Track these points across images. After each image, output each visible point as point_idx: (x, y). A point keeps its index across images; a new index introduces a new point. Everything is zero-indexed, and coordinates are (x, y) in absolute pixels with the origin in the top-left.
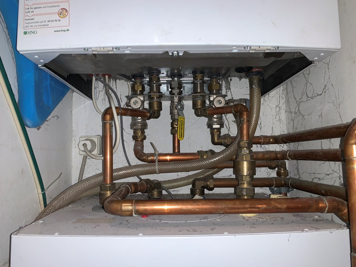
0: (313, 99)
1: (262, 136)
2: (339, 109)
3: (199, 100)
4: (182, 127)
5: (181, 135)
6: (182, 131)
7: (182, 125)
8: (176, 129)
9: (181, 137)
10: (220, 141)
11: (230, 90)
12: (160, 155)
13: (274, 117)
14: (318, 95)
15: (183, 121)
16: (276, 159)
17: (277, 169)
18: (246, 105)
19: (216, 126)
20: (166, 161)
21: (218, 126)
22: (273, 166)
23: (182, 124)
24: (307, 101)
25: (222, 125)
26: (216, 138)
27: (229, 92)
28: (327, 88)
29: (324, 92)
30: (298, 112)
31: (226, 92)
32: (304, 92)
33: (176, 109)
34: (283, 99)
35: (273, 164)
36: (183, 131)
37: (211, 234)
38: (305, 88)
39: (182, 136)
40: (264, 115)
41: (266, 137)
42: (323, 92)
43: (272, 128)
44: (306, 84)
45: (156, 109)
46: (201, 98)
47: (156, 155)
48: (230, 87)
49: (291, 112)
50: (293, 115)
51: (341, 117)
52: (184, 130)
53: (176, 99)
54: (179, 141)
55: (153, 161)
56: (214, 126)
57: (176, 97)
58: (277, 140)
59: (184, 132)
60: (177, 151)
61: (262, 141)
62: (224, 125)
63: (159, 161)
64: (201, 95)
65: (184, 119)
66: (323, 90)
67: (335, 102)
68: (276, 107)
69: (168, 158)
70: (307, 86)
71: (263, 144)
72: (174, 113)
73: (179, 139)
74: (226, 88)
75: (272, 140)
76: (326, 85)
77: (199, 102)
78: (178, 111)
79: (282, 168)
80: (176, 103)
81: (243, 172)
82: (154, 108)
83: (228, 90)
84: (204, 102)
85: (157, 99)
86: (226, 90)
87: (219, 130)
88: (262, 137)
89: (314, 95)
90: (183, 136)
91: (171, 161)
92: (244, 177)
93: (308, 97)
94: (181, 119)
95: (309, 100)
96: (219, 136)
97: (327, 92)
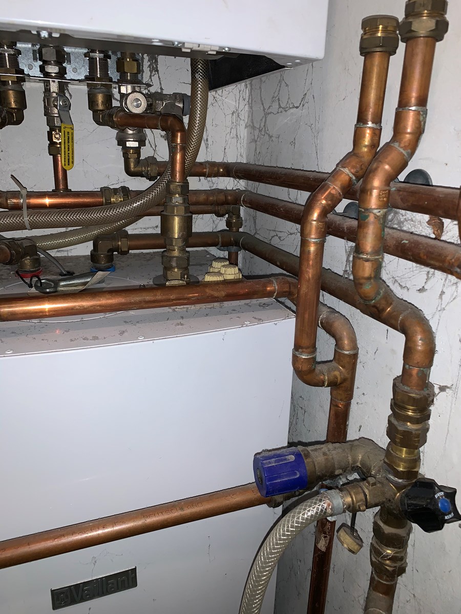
0: (286, 111)
1: (207, 162)
2: (317, 139)
3: (99, 93)
4: (69, 146)
5: (69, 159)
6: (69, 154)
7: (68, 142)
8: (58, 146)
9: (69, 165)
10: (139, 169)
11: (158, 73)
12: (31, 195)
13: (228, 130)
14: (294, 107)
15: (70, 134)
16: (226, 203)
17: (227, 216)
18: (183, 107)
19: (131, 144)
20: (43, 207)
21: (136, 144)
22: (221, 212)
23: (68, 139)
24: (278, 113)
25: (142, 142)
26: (132, 165)
27: (156, 76)
28: (306, 100)
29: (302, 105)
30: (264, 129)
31: (151, 76)
32: (276, 96)
33: (56, 106)
34: (244, 100)
35: (222, 209)
36: (70, 152)
37: (120, 341)
38: (278, 89)
39: (70, 161)
40: (214, 124)
41: (213, 164)
42: (300, 104)
43: (225, 149)
44: (280, 82)
45: (13, 105)
46: (102, 90)
47: (23, 196)
48: (157, 67)
49: (253, 127)
50: (257, 132)
51: (317, 152)
52: (73, 152)
53: (54, 87)
54: (65, 172)
55: (17, 208)
56: (129, 144)
57: (54, 81)
58: (229, 170)
59: (73, 154)
60: (61, 187)
61: (207, 170)
62: (147, 142)
63: (30, 207)
64: (102, 85)
65: (73, 129)
66: (302, 101)
67: (313, 126)
68: (233, 114)
69: (47, 201)
70: (280, 87)
71: (209, 176)
72: (53, 115)
73: (64, 167)
74: (150, 68)
75: (221, 170)
76: (306, 94)
77: (100, 98)
78: (60, 111)
79: (234, 216)
80: (54, 95)
81: (173, 232)
82: (10, 103)
83: (154, 73)
84: (109, 98)
85: (13, 86)
86: (151, 72)
87: (137, 151)
88: (208, 166)
89: (288, 106)
90: (73, 162)
91: (52, 206)
92: (174, 240)
93: (280, 107)
94: (67, 130)
95: (281, 112)
96: (138, 161)
97: (306, 105)
